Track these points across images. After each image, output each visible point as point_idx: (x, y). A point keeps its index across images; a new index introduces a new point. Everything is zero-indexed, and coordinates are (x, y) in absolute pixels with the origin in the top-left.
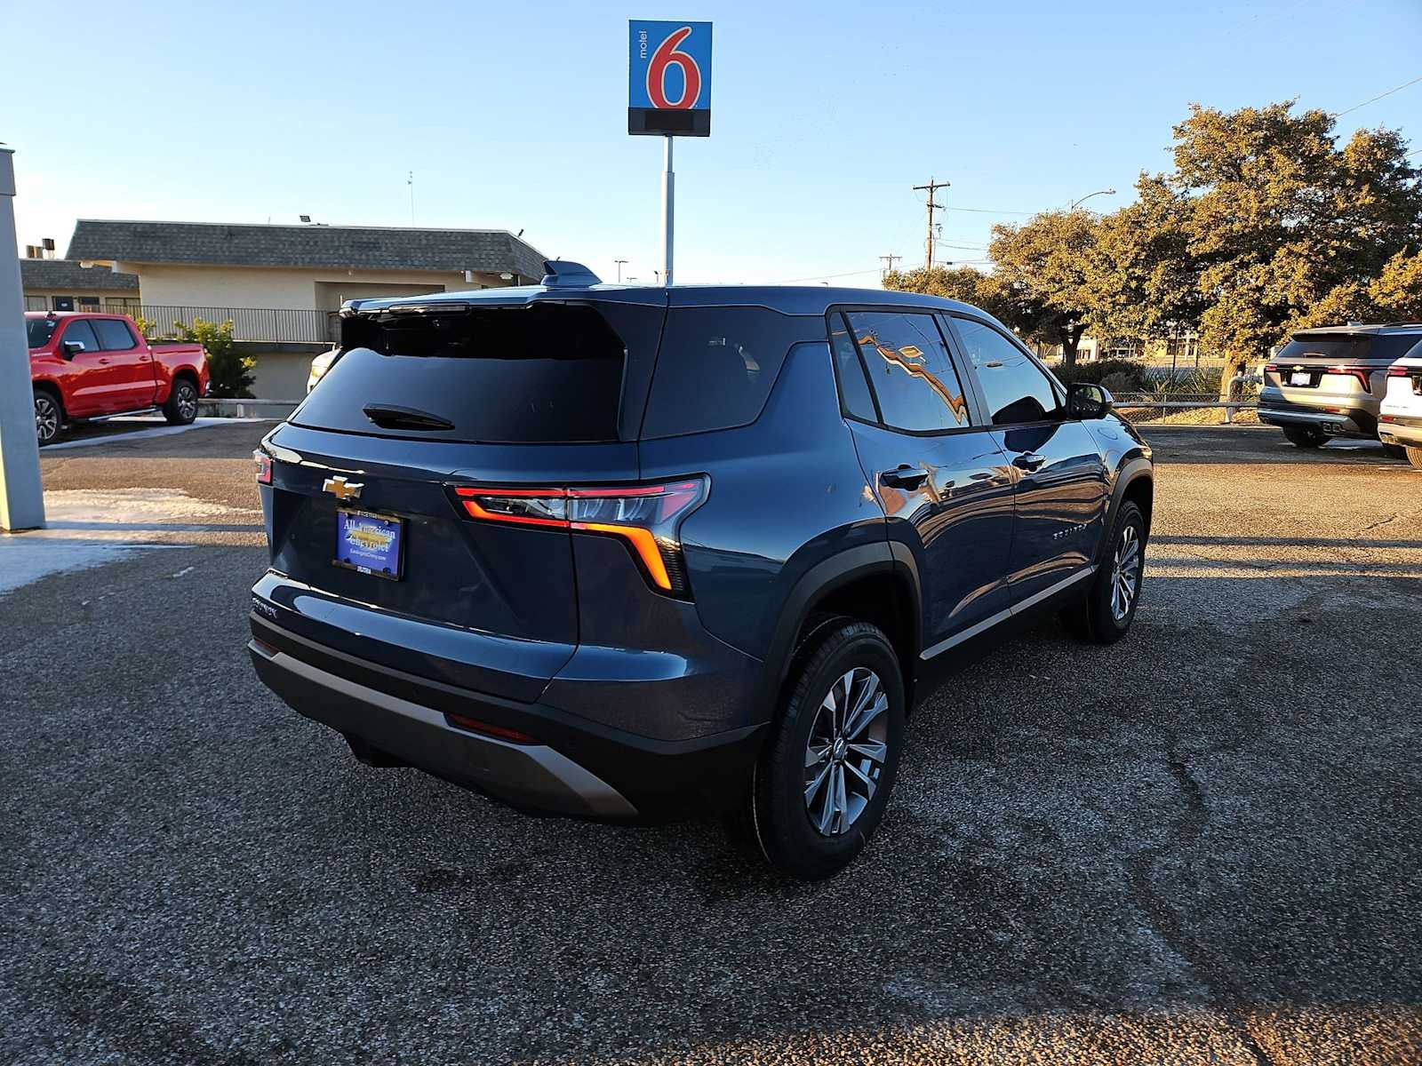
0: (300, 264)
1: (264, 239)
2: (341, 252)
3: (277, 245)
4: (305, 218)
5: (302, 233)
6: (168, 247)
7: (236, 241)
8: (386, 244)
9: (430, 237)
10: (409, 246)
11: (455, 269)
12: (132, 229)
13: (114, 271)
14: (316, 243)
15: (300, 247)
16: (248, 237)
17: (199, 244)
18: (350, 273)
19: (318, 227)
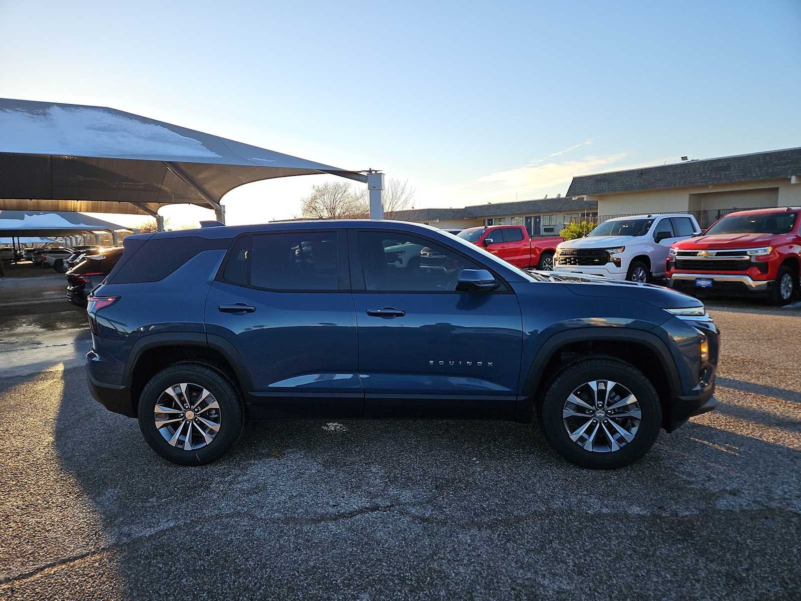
0: (677, 185)
1: (660, 174)
2: (704, 175)
3: (666, 176)
4: (684, 158)
5: (681, 167)
6: (611, 185)
7: (644, 177)
8: (735, 166)
9: (767, 157)
10: (750, 165)
11: (783, 176)
12: (595, 178)
13: (585, 200)
14: (689, 171)
15: (679, 175)
16: (651, 174)
17: (625, 181)
18: (710, 187)
19: (693, 162)
